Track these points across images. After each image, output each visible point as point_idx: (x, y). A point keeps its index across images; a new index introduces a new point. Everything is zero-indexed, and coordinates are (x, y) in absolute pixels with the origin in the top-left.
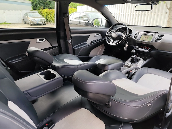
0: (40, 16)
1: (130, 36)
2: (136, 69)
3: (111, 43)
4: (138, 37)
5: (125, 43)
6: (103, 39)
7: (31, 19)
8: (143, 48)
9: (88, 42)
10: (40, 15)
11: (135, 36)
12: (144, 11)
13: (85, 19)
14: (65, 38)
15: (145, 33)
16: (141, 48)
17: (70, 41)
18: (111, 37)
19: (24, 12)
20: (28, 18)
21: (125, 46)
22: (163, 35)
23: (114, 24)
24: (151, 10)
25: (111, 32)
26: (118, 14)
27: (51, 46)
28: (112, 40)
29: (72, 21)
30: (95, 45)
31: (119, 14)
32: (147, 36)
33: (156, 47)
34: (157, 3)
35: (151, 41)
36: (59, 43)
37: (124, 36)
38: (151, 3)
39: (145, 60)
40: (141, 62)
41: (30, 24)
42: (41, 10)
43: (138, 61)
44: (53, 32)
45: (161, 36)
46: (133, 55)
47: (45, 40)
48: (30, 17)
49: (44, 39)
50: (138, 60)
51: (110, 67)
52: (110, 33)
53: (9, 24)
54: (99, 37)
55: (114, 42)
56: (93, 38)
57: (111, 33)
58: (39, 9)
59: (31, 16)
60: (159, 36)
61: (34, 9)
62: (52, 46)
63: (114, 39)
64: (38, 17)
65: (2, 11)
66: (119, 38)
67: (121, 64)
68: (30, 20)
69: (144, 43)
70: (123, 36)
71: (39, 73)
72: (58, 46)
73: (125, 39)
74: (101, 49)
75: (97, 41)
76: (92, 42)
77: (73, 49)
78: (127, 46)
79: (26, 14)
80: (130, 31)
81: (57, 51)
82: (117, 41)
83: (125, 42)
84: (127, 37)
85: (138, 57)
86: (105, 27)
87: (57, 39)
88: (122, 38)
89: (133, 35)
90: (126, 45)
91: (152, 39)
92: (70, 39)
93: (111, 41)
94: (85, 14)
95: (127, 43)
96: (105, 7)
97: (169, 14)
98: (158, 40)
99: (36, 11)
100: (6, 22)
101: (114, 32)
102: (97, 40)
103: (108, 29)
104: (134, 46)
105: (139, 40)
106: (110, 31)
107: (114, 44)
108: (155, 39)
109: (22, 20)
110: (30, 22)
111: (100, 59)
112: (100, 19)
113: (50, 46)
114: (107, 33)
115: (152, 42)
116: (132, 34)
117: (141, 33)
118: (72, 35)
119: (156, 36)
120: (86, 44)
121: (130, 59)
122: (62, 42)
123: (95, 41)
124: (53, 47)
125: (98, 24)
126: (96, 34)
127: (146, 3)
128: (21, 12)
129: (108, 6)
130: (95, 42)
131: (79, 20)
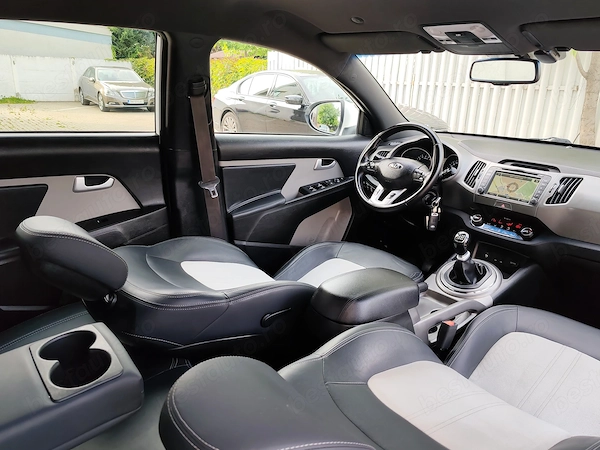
0: (139, 80)
1: (450, 174)
2: (471, 311)
3: (374, 201)
4: (480, 183)
5: (429, 201)
6: (345, 179)
7: (105, 88)
8: (499, 226)
9: (290, 190)
10: (139, 78)
11: (471, 178)
12: (507, 83)
13: (292, 97)
14: (194, 175)
15: (507, 166)
16: (492, 224)
17: (212, 188)
18: (377, 174)
19: (85, 64)
20: (95, 85)
21: (429, 212)
22: (580, 180)
23: (389, 124)
24: (535, 81)
25: (379, 157)
26: (408, 83)
27: (135, 206)
28: (380, 189)
29: (245, 101)
30: (315, 202)
31: (412, 84)
32: (518, 181)
33: (551, 225)
34: (556, 57)
35: (530, 198)
36: (169, 194)
37: (427, 175)
38: (532, 55)
39: (506, 273)
40: (493, 284)
41: (101, 108)
42: (145, 59)
43: (479, 278)
44: (148, 150)
45: (571, 183)
46: (462, 253)
47: (111, 180)
48: (102, 82)
49: (106, 179)
50: (479, 274)
51: (365, 308)
52: (372, 158)
53: (30, 102)
54: (333, 171)
55: (389, 195)
56: (307, 174)
57: (376, 158)
58: (138, 57)
59: (106, 78)
60: (561, 181)
61: (120, 56)
62: (139, 203)
63: (389, 185)
64: (130, 85)
65: (7, 59)
66: (406, 180)
67: (411, 293)
68: (101, 91)
69: (503, 206)
70: (424, 173)
71: (37, 346)
72: (167, 204)
73: (431, 186)
74: (336, 218)
75: (324, 189)
76: (303, 191)
77: (229, 219)
78: (435, 212)
79: (91, 70)
80: (452, 158)
81: (161, 226)
82: (398, 193)
83: (428, 196)
84: (439, 179)
85: (477, 261)
86: (355, 135)
87: (160, 180)
88: (420, 184)
89: (460, 173)
90: (435, 210)
91: (536, 190)
92: (213, 182)
93: (375, 192)
94: (292, 82)
95: (437, 201)
96: (354, 59)
97: (588, 93)
98: (559, 197)
99: (127, 63)
100: (17, 94)
101: (389, 156)
102: (324, 184)
103: (367, 144)
104: (464, 216)
105: (484, 195)
106: (371, 151)
107: (387, 203)
108: (546, 195)
109: (75, 91)
110: (100, 98)
111: (331, 257)
112: (339, 104)
113: (132, 205)
114: (363, 161)
115: (534, 203)
116: (456, 166)
117: (492, 166)
118: (223, 164)
119: (552, 181)
120: (280, 196)
121: (448, 267)
122: (181, 188)
123: (315, 186)
124: (143, 210)
125: (332, 119)
126: (320, 161)
127: (513, 56)
128: (74, 63)
129: (369, 57)
130: (315, 192)
131: (269, 102)
